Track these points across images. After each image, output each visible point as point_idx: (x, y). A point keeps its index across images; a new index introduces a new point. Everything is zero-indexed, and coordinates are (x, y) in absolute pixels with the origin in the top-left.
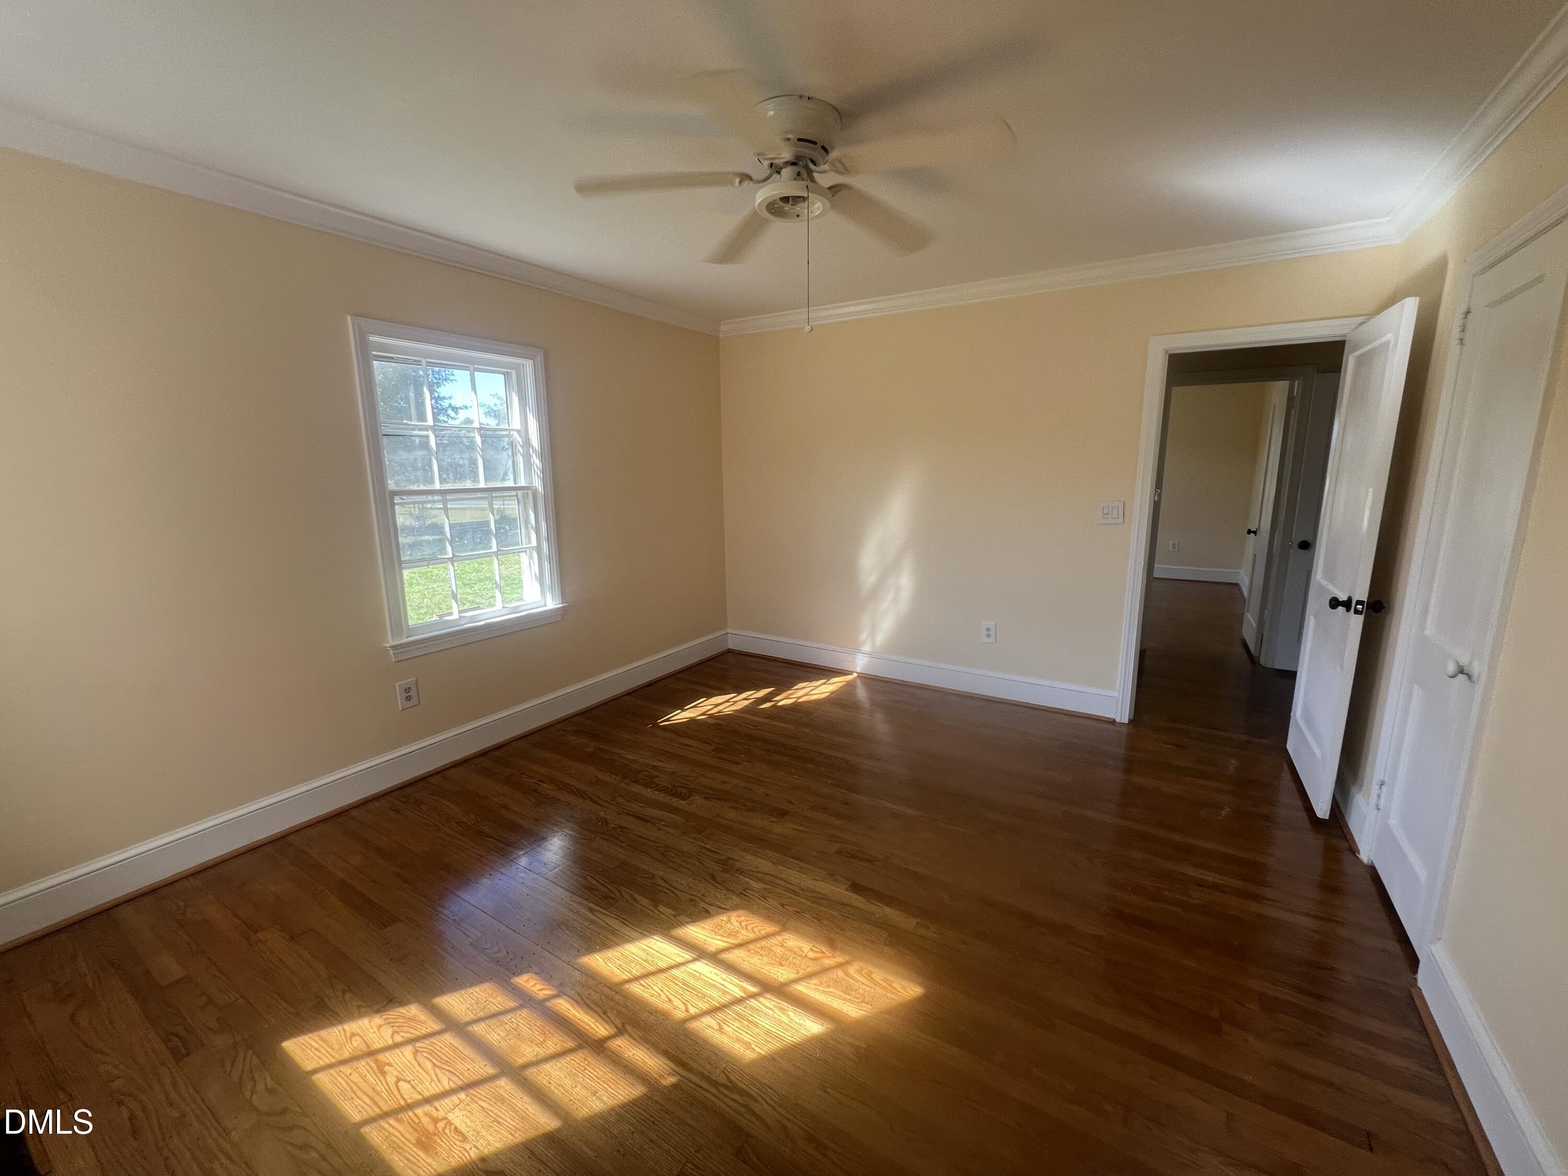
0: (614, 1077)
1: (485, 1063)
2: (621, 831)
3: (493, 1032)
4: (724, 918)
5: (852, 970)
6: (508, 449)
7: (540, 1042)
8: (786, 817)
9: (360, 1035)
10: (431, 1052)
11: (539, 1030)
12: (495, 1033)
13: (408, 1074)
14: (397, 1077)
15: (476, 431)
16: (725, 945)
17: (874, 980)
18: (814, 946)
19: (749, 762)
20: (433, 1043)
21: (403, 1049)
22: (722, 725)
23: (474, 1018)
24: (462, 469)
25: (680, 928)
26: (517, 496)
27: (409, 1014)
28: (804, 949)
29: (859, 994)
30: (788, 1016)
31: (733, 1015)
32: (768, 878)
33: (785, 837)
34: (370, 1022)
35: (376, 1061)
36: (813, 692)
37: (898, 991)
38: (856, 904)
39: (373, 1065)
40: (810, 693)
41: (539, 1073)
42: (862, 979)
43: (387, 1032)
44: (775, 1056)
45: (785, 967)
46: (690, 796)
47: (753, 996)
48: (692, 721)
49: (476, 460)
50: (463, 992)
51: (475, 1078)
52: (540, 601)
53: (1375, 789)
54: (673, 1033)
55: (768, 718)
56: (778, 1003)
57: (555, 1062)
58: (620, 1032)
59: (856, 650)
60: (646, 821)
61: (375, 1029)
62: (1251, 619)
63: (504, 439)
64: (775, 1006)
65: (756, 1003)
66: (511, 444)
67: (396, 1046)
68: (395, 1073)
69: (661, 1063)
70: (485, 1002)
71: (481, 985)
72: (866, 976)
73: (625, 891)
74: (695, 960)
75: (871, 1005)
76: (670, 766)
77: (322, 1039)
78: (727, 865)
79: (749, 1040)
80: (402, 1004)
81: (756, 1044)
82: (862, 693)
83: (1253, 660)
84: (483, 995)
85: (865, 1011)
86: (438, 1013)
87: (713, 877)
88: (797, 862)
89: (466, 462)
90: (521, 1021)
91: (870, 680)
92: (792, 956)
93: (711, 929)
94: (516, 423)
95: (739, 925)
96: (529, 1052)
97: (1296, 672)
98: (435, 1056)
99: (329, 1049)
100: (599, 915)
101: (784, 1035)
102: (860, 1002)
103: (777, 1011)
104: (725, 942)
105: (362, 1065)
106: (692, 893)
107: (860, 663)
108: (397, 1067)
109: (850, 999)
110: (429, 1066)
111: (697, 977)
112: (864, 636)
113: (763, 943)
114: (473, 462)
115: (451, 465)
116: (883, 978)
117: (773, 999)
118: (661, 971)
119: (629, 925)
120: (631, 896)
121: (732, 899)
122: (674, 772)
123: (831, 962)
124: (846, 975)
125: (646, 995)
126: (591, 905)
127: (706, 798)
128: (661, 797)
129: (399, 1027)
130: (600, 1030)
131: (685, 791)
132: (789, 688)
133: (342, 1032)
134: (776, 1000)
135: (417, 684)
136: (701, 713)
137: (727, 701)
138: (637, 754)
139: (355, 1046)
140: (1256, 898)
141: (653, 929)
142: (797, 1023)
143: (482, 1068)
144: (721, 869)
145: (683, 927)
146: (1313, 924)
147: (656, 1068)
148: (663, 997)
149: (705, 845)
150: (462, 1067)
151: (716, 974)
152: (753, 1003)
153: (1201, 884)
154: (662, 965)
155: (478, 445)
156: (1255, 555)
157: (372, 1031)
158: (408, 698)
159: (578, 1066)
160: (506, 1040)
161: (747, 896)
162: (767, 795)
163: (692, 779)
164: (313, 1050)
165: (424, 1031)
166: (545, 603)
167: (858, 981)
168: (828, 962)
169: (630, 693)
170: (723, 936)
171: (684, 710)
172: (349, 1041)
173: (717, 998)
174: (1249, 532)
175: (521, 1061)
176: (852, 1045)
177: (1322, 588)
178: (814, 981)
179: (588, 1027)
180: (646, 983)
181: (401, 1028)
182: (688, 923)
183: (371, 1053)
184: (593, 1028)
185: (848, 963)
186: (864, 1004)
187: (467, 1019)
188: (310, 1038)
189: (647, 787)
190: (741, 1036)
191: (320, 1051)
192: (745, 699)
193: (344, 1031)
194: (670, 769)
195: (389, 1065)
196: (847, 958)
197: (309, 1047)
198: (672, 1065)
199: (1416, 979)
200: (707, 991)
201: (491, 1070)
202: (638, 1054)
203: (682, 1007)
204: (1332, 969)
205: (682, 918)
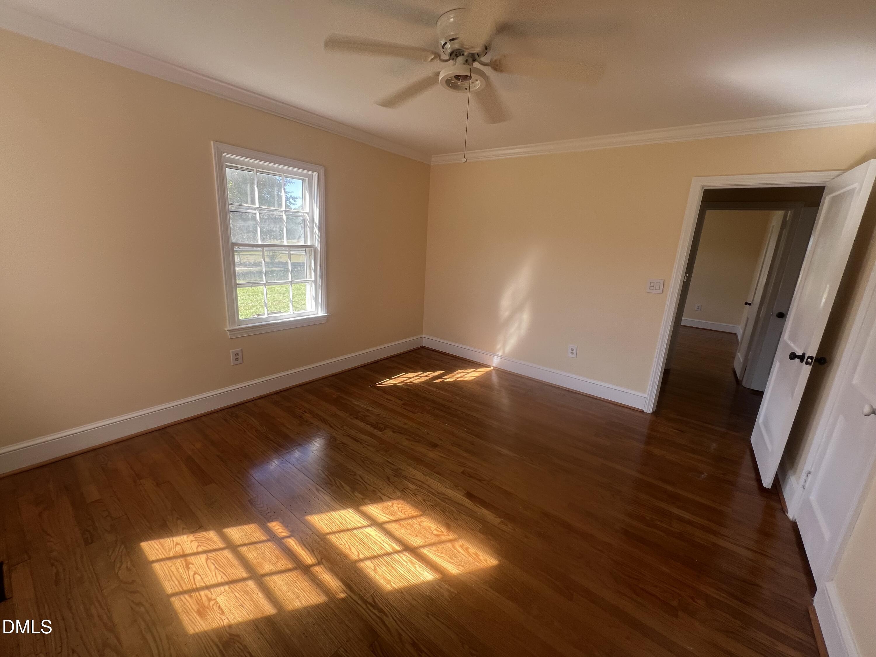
0: (310, 590)
1: (242, 570)
2: (343, 446)
3: (250, 553)
4: (390, 503)
5: (457, 545)
6: (302, 223)
7: (274, 562)
8: (437, 448)
9: (181, 545)
10: (216, 560)
11: (275, 556)
12: (252, 554)
13: (201, 571)
14: (194, 571)
15: (283, 212)
16: (387, 520)
17: (469, 553)
18: (438, 527)
19: (422, 413)
20: (218, 555)
21: (201, 556)
22: (410, 390)
23: (242, 543)
24: (275, 233)
25: (364, 506)
26: (305, 250)
27: (208, 536)
28: (432, 528)
29: (459, 560)
30: (415, 567)
31: (384, 562)
32: (419, 483)
33: (433, 460)
34: (187, 538)
35: (186, 561)
36: (466, 376)
37: (482, 562)
38: (467, 505)
39: (184, 563)
40: (464, 376)
41: (270, 581)
42: (462, 551)
43: (195, 545)
44: (402, 590)
45: (419, 538)
46: (385, 429)
47: (397, 552)
48: (395, 386)
49: (283, 229)
50: (239, 527)
51: (235, 578)
52: (314, 311)
53: (804, 475)
54: (348, 568)
55: (437, 388)
56: (411, 559)
57: (280, 575)
58: (319, 563)
59: (494, 353)
60: (357, 441)
61: (189, 542)
62: (740, 357)
63: (300, 218)
64: (408, 560)
65: (398, 557)
66: (304, 220)
67: (198, 553)
68: (194, 569)
69: (338, 585)
70: (250, 535)
71: (249, 525)
72: (465, 549)
73: (338, 481)
74: (369, 526)
75: (464, 568)
76: (377, 411)
77: (162, 545)
78: (398, 473)
79: (390, 579)
80: (206, 530)
81: (394, 582)
82: (495, 379)
83: (738, 382)
84: (250, 531)
85: (460, 571)
86: (225, 538)
87: (388, 478)
88: (437, 475)
89: (277, 229)
90: (266, 549)
91: (501, 373)
92: (424, 531)
93: (382, 509)
94: (307, 209)
95: (397, 509)
96: (267, 567)
97: (763, 393)
98: (217, 562)
99: (163, 550)
100: (322, 494)
101: (410, 579)
102: (458, 565)
103: (409, 563)
104: (388, 518)
105: (179, 562)
106: (375, 486)
107: (495, 362)
108: (196, 566)
109: (453, 562)
110: (213, 567)
111: (368, 536)
112: (499, 346)
113: (409, 521)
114: (281, 230)
115: (268, 231)
116: (475, 553)
117: (409, 556)
118: (348, 530)
119: (336, 501)
120: (340, 483)
121: (396, 493)
122: (378, 414)
123: (446, 539)
124: (453, 547)
125: (338, 543)
126: (318, 487)
127: (394, 432)
128: (368, 428)
129: (201, 543)
130: (308, 560)
131: (382, 426)
132: (453, 372)
133: (172, 542)
134: (410, 557)
135: (242, 352)
136: (400, 381)
137: (416, 376)
138: (360, 402)
139: (177, 550)
140: (715, 533)
141: (349, 505)
142: (419, 572)
143: (240, 573)
144: (394, 475)
145: (366, 506)
146: (749, 554)
147: (334, 588)
148: (347, 546)
149: (387, 459)
150: (230, 571)
151: (379, 536)
152: (396, 556)
153: (681, 519)
154: (350, 527)
155: (284, 220)
156: (748, 318)
157: (187, 543)
158: (237, 359)
159: (292, 580)
160: (256, 559)
161: (405, 492)
162: (428, 434)
163: (387, 419)
164: (155, 549)
165: (214, 547)
166: (318, 312)
167: (459, 552)
168: (444, 538)
169: (364, 366)
170: (387, 515)
171: (391, 379)
172: (174, 547)
173: (377, 551)
174: (746, 303)
175: (262, 572)
176: (448, 591)
177: (788, 346)
178: (434, 548)
179: (302, 558)
180: (339, 536)
181: (203, 544)
182: (369, 504)
183: (184, 556)
184: (304, 559)
185: (455, 540)
186: (460, 567)
187: (239, 543)
188: (155, 542)
189: (362, 421)
190: (386, 575)
191: (158, 551)
192: (427, 376)
193: (173, 541)
194: (376, 412)
195: (193, 564)
196: (456, 536)
197: (153, 548)
198: (344, 587)
199: (813, 600)
200: (372, 546)
201: (245, 575)
202: (326, 578)
203: (356, 553)
204: (758, 585)
205: (366, 501)
